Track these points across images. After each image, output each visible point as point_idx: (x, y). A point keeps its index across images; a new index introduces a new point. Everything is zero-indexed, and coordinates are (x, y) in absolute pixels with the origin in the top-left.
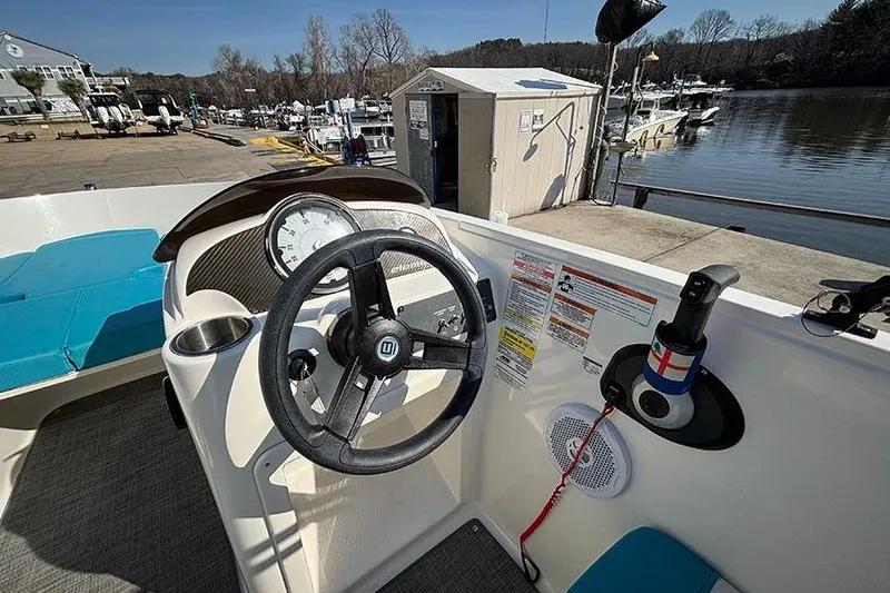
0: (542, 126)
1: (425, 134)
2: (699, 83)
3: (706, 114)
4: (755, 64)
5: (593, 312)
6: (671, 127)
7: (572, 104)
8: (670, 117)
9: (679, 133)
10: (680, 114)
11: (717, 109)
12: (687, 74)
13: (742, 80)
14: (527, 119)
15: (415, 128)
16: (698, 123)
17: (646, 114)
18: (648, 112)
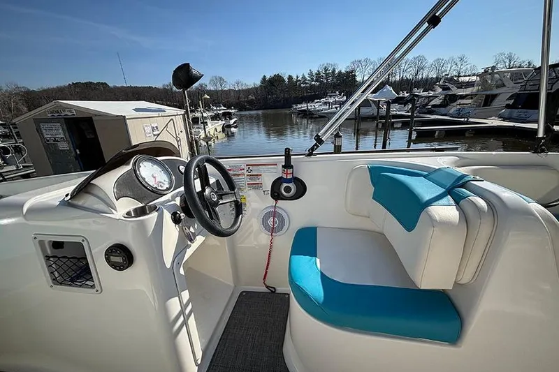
0: (158, 133)
1: (64, 146)
2: (223, 108)
3: (232, 122)
4: (243, 100)
5: (261, 175)
6: (220, 129)
7: (172, 119)
8: (217, 125)
9: (223, 131)
10: (221, 123)
11: (236, 119)
12: (217, 105)
13: (240, 107)
14: (149, 129)
15: (52, 142)
16: (229, 126)
17: (205, 124)
18: (206, 122)
